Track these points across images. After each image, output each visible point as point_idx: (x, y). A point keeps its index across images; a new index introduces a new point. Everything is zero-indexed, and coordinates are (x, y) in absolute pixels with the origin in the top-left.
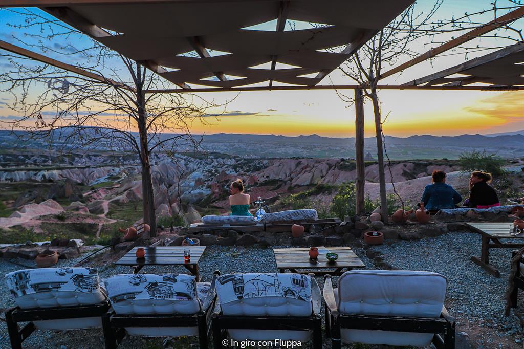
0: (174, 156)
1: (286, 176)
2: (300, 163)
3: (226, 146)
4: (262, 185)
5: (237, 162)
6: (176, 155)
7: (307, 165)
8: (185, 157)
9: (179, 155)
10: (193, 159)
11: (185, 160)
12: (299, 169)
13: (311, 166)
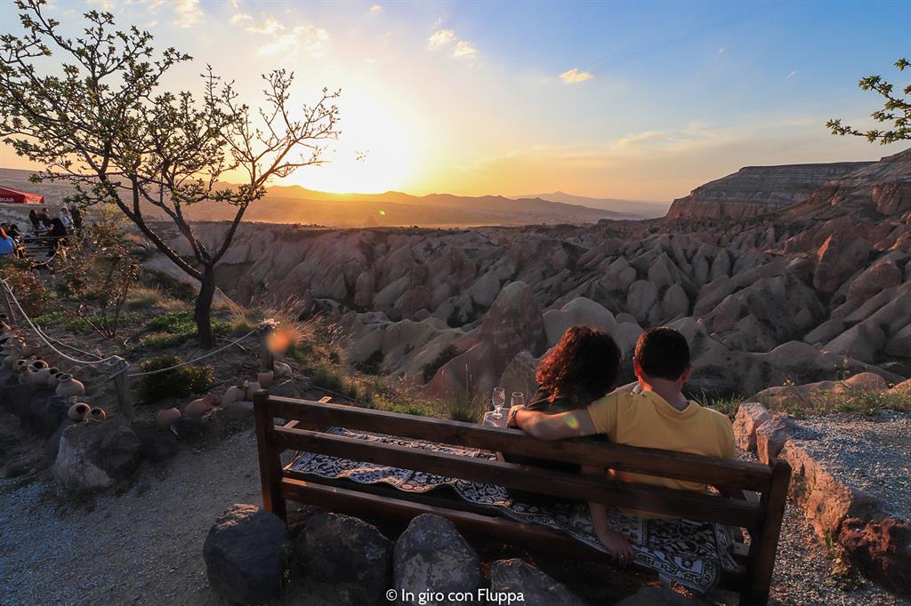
7: (243, 233)
13: (249, 235)
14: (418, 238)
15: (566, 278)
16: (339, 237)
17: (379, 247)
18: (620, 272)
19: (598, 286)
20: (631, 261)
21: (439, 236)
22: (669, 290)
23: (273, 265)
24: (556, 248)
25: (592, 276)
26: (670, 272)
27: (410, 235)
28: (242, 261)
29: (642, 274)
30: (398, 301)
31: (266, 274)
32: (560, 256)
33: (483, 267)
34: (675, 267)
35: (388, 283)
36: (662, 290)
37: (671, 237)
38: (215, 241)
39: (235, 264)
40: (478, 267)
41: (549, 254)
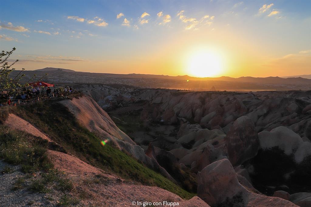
0: (102, 86)
1: (150, 98)
2: (157, 92)
3: (134, 81)
4: (137, 103)
5: (134, 90)
6: (104, 86)
7: (161, 93)
8: (109, 87)
9: (106, 86)
10: (113, 88)
11: (109, 89)
12: (156, 95)
13: (163, 93)
14: (223, 96)
15: (294, 117)
16: (192, 95)
17: (207, 99)
21: (233, 95)
23: (168, 104)
24: (292, 102)
27: (220, 94)
28: (160, 102)
30: (210, 121)
31: (166, 107)
32: (293, 106)
33: (250, 110)
35: (208, 114)
38: (152, 95)
39: (157, 103)
41: (287, 105)
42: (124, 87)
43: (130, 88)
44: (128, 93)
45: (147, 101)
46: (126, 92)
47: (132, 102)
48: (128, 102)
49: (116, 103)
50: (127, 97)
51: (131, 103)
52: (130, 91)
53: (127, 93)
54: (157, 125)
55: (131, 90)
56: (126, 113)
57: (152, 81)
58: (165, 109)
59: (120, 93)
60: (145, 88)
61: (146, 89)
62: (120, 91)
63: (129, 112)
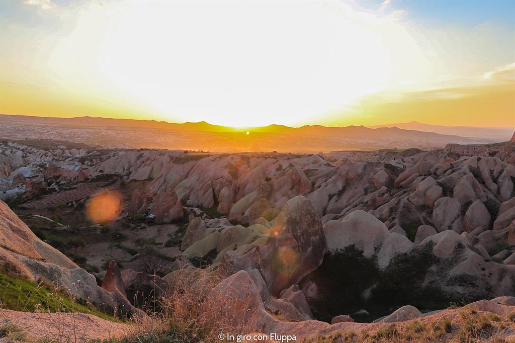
0: (6, 145)
1: (124, 169)
2: (141, 156)
3: (89, 133)
4: (93, 180)
5: (88, 153)
6: (10, 144)
7: (149, 157)
8: (25, 147)
9: (15, 145)
10: (34, 150)
11: (23, 150)
12: (139, 162)
13: (152, 159)
14: (271, 160)
15: (383, 194)
16: (214, 160)
17: (242, 168)
18: (427, 189)
19: (407, 201)
20: (440, 181)
21: (288, 159)
22: (471, 206)
23: (164, 181)
24: (379, 169)
25: (405, 192)
26: (475, 190)
27: (266, 158)
28: (147, 178)
29: (447, 191)
30: (247, 211)
31: (160, 187)
32: (382, 175)
33: (317, 185)
34: (479, 185)
35: (243, 196)
36: (466, 205)
37: (479, 159)
38: (129, 162)
39: (141, 180)
40: (313, 184)
41: (372, 174)
42: (62, 147)
43: (79, 149)
44: (72, 160)
45: (117, 176)
46: (68, 157)
47: (83, 180)
48: (72, 180)
49: (42, 182)
50: (71, 168)
51: (81, 182)
52: (78, 156)
53: (69, 159)
54: (140, 226)
55: (82, 153)
56: (68, 204)
57: (131, 132)
58: (159, 192)
59: (53, 159)
60: (113, 148)
61: (116, 150)
62: (54, 155)
63: (74, 203)
